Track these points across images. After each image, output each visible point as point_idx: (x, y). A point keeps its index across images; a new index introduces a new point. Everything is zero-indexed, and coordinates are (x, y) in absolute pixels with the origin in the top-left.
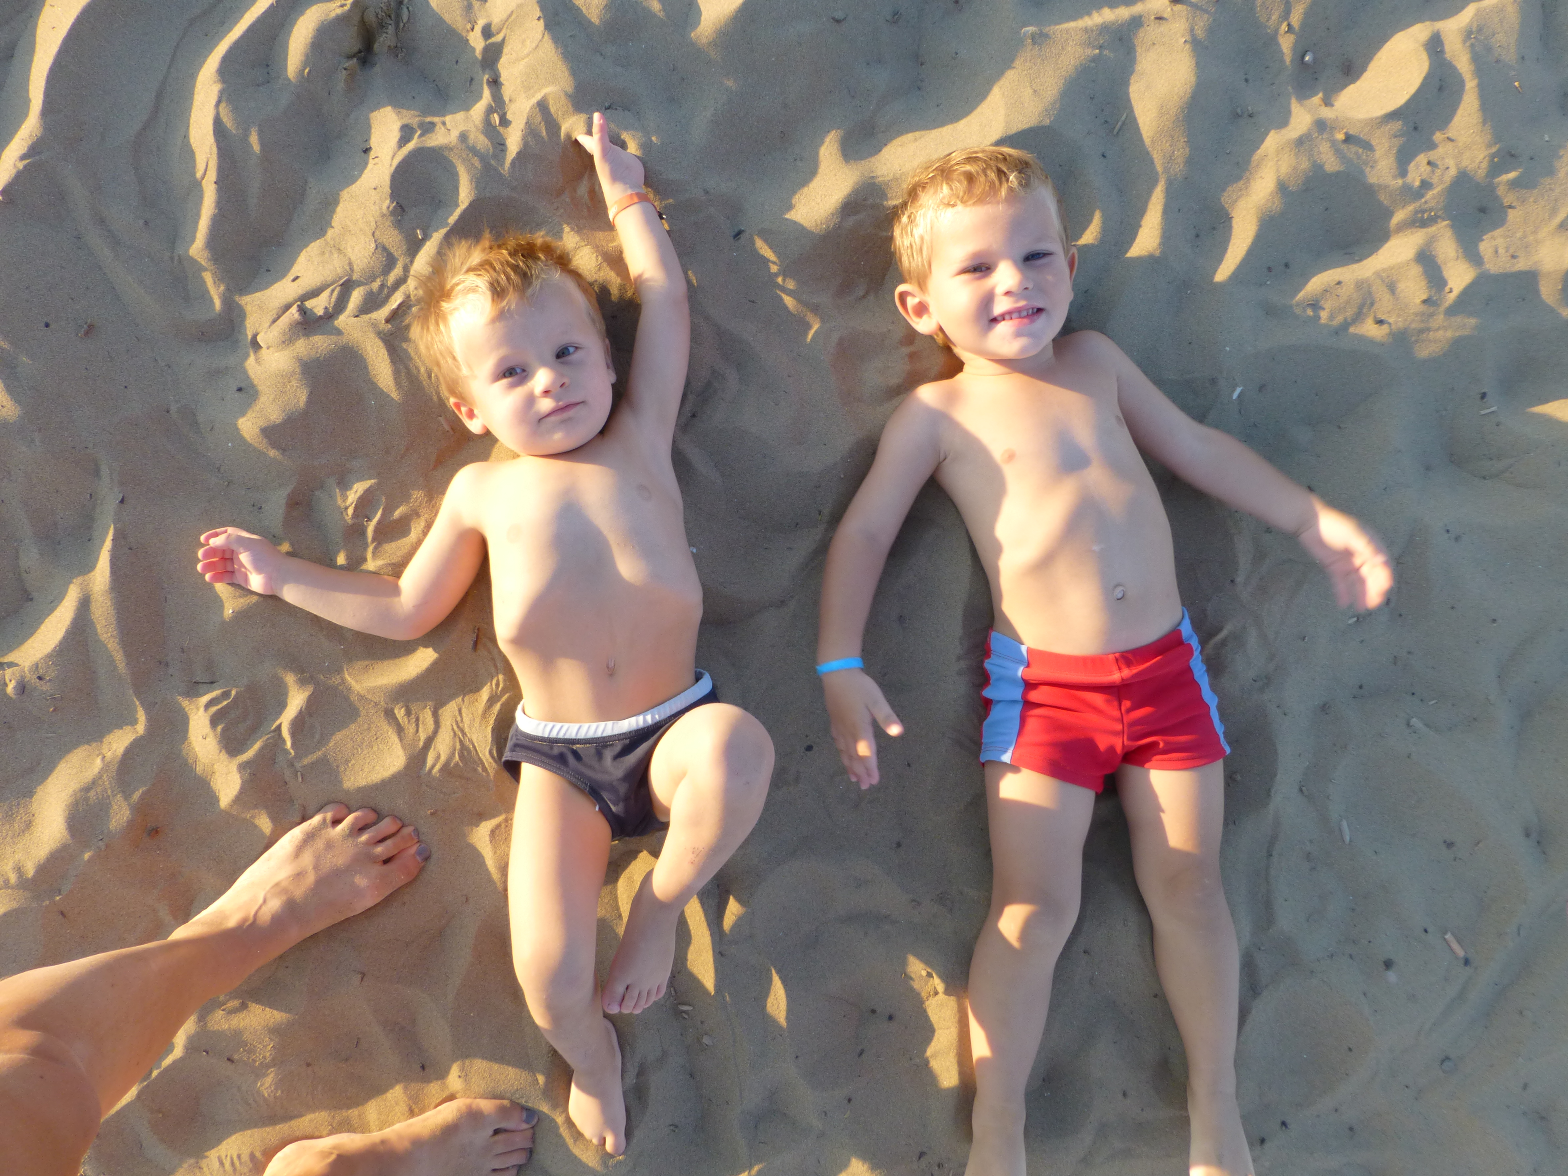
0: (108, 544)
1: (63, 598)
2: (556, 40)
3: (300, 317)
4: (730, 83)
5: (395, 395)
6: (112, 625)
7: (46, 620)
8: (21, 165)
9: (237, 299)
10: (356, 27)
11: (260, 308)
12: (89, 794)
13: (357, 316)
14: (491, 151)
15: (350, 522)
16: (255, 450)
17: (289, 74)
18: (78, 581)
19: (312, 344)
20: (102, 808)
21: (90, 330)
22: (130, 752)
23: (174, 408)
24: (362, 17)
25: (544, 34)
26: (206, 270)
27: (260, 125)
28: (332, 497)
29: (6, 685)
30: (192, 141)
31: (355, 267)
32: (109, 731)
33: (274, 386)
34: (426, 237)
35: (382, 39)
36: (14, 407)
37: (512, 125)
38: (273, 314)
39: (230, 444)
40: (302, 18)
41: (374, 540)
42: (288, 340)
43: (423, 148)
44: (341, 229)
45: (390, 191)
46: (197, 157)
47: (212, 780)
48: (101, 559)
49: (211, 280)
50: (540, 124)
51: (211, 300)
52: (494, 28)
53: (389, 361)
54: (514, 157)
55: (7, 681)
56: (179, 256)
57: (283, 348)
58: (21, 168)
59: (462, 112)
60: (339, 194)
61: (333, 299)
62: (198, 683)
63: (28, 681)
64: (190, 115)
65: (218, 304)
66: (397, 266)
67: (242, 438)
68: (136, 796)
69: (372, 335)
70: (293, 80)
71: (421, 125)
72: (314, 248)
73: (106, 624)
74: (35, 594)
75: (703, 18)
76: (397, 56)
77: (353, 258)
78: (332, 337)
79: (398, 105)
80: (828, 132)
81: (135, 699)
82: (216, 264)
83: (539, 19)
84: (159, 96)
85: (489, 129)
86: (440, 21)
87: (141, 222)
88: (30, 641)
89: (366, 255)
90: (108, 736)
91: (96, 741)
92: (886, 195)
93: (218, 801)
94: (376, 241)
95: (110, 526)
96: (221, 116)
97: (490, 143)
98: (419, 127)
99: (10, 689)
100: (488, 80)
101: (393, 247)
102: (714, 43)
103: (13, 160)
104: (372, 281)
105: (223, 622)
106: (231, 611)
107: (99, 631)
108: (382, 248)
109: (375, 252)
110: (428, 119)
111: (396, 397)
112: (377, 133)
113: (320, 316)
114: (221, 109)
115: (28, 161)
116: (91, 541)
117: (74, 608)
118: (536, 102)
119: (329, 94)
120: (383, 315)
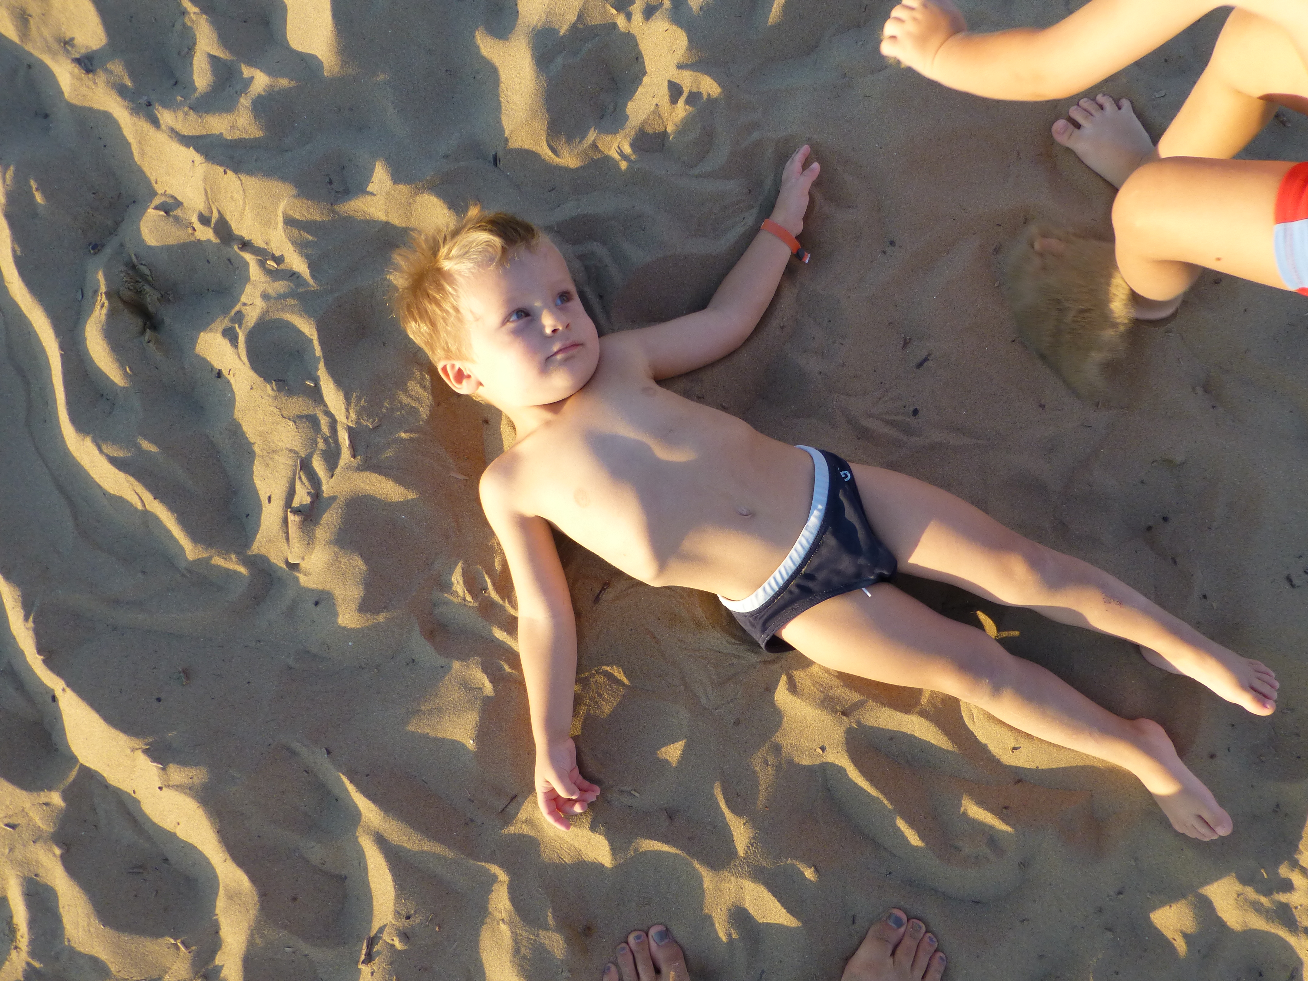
0: (351, 788)
1: (363, 853)
2: (250, 173)
3: (300, 517)
4: (382, 77)
5: (411, 495)
6: (411, 834)
7: (369, 879)
8: (31, 624)
9: (250, 553)
10: (126, 310)
11: (270, 541)
12: (522, 953)
13: (332, 475)
14: (292, 285)
15: (476, 605)
16: (368, 628)
17: (120, 385)
18: (360, 831)
19: (326, 525)
20: (540, 951)
21: (187, 673)
22: (514, 899)
23: (291, 662)
24: (122, 300)
25: (239, 178)
26: (210, 558)
27: (140, 434)
28: (447, 603)
29: (393, 946)
30: (111, 491)
31: (296, 449)
32: (487, 902)
33: (335, 576)
34: (316, 381)
35: (148, 299)
36: (198, 771)
37: (285, 257)
38: (282, 535)
39: (350, 644)
40: (88, 343)
41: (503, 598)
42: (309, 540)
43: (250, 331)
44: (261, 438)
45: (262, 379)
46: (125, 497)
47: (584, 857)
48: (357, 802)
49: (222, 560)
50: (301, 235)
51: (236, 572)
52: (206, 213)
53: (384, 477)
54: (310, 272)
55: (391, 942)
56: (185, 569)
57: (312, 548)
58: (32, 625)
59: (247, 286)
60: (234, 419)
61: (307, 483)
62: (504, 810)
63: (403, 928)
64: (93, 478)
65: (242, 569)
66: (320, 418)
67: (353, 630)
68: (551, 920)
69: (355, 475)
70: (126, 385)
71: (233, 320)
72: (258, 469)
73: (408, 837)
74: (344, 872)
75: (320, 57)
76: (170, 301)
77: (288, 446)
78: (332, 506)
79: (204, 326)
80: (474, 37)
81: (479, 863)
82: (213, 547)
83: (225, 173)
84: (61, 489)
85: (274, 275)
86: (168, 248)
87: (140, 575)
88: (375, 903)
89: (294, 434)
90: (489, 906)
91: (486, 917)
92: (555, 29)
93: (603, 865)
94: (289, 419)
95: (340, 776)
96: (111, 455)
97: (286, 282)
98: (233, 323)
99: (398, 945)
100: (239, 248)
101: (303, 410)
102: (344, 63)
103: (22, 627)
104: (316, 445)
105: (475, 754)
106: (471, 742)
107: (408, 847)
108: (298, 419)
109: (297, 426)
110: (233, 313)
111: (414, 495)
112: (213, 357)
113: (310, 502)
114: (105, 451)
115: (32, 616)
116: (339, 799)
117: (377, 851)
118: (282, 224)
119: (157, 369)
120: (347, 456)
